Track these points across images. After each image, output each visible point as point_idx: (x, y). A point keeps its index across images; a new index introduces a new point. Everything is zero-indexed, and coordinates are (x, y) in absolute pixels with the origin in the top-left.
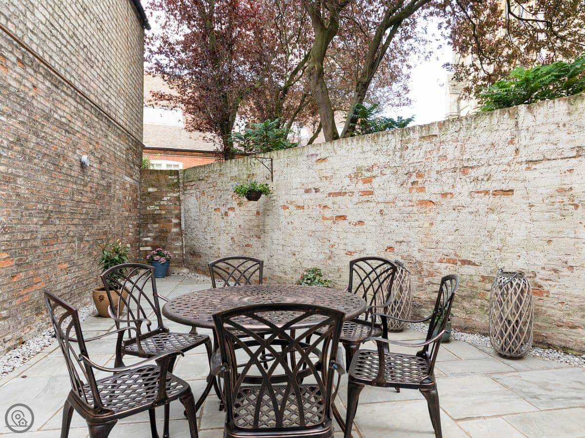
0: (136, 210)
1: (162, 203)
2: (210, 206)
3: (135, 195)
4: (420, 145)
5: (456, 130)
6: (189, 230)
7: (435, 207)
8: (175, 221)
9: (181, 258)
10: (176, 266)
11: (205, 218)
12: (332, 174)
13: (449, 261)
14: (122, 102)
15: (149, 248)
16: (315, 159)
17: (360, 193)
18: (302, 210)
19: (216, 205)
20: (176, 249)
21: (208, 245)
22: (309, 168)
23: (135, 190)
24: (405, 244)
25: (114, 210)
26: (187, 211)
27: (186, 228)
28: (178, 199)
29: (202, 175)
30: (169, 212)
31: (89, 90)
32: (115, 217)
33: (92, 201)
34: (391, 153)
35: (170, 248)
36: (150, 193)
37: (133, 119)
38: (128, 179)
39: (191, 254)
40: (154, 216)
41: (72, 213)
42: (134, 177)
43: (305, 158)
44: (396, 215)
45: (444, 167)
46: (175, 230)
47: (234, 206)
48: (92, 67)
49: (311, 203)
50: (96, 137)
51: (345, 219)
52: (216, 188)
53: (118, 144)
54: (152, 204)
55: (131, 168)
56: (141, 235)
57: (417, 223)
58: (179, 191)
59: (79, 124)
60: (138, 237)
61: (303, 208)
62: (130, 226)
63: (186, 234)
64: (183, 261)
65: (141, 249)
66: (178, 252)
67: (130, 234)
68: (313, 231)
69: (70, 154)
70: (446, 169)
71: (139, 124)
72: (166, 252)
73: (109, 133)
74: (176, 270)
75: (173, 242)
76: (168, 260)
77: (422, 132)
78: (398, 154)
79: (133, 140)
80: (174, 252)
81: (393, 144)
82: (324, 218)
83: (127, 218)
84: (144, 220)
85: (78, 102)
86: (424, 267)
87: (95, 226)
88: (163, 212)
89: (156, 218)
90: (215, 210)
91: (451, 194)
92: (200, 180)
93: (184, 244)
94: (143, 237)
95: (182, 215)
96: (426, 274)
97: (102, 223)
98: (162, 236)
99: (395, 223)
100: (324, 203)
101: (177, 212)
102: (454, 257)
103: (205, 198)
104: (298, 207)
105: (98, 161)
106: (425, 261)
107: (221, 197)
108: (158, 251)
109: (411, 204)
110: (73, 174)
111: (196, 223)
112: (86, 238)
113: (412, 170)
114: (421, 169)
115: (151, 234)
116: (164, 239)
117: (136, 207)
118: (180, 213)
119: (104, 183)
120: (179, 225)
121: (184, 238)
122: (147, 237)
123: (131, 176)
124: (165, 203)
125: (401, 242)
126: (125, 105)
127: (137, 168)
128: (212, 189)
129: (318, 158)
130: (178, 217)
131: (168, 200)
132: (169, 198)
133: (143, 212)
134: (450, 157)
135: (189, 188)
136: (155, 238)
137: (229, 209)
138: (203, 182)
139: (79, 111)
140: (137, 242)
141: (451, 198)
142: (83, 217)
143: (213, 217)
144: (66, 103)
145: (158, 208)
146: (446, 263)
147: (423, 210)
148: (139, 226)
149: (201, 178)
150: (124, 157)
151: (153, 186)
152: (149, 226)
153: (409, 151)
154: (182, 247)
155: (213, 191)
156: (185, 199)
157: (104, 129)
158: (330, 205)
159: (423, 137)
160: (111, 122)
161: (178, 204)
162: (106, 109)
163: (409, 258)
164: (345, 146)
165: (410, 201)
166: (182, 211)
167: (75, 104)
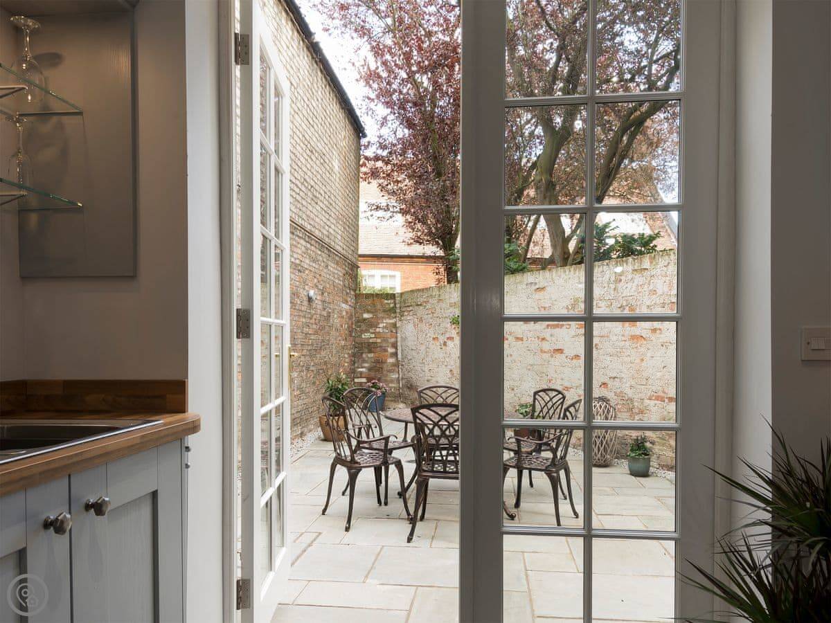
0: (352, 338)
1: (378, 330)
2: (428, 335)
3: (350, 323)
4: (632, 279)
5: (666, 264)
6: (406, 360)
7: (645, 342)
8: (391, 350)
9: (397, 392)
10: (391, 401)
11: (423, 348)
12: (550, 305)
13: (658, 398)
14: (340, 227)
15: (364, 380)
16: (534, 287)
17: (577, 326)
18: (521, 342)
19: (435, 333)
20: (392, 381)
21: (426, 378)
22: (528, 297)
23: (350, 318)
24: (618, 380)
25: (333, 341)
26: (404, 339)
27: (402, 359)
28: (395, 325)
29: (420, 300)
30: (385, 340)
31: (314, 227)
32: (334, 346)
33: (316, 333)
34: (606, 285)
35: (386, 381)
36: (365, 320)
37: (350, 241)
38: (344, 305)
39: (409, 388)
40: (369, 344)
41: (302, 345)
42: (349, 303)
43: (524, 287)
44: (610, 350)
45: (654, 302)
46: (391, 360)
47: (452, 336)
48: (317, 203)
49: (530, 335)
50: (320, 270)
51: (562, 353)
52: (435, 315)
53: (336, 272)
54: (367, 331)
55: (347, 293)
56: (356, 365)
57: (628, 359)
58: (396, 317)
59: (307, 261)
60: (353, 367)
61: (522, 339)
62: (346, 356)
63: (402, 365)
64: (400, 395)
65: (356, 380)
66: (393, 385)
67: (346, 364)
68: (532, 365)
69: (301, 290)
70: (655, 304)
71: (354, 245)
72: (381, 384)
73: (330, 263)
74: (392, 405)
75: (388, 374)
76: (383, 393)
77: (635, 264)
78: (612, 286)
79: (349, 264)
80: (390, 385)
81: (607, 276)
82: (542, 351)
83: (343, 347)
84: (360, 349)
85: (306, 242)
86: (636, 404)
87: (318, 356)
88: (379, 341)
89: (371, 347)
90: (434, 339)
91: (660, 329)
92: (418, 305)
93: (400, 376)
94: (358, 368)
95: (399, 344)
96: (637, 411)
97: (323, 353)
98: (378, 366)
99: (609, 358)
100: (542, 336)
101: (393, 340)
102: (662, 394)
103: (423, 326)
104: (518, 339)
105: (320, 293)
106: (636, 397)
107: (439, 325)
108: (373, 383)
109: (623, 338)
110: (303, 309)
111: (414, 353)
112: (311, 368)
113: (625, 304)
114: (633, 303)
115: (366, 365)
116: (380, 370)
117: (351, 335)
118: (397, 342)
119: (325, 313)
120: (395, 354)
121: (400, 370)
122: (362, 368)
123: (346, 302)
124: (381, 330)
125: (614, 378)
126: (342, 229)
127: (352, 293)
128: (431, 315)
129: (537, 287)
130: (395, 346)
131: (383, 328)
132: (385, 325)
133: (357, 340)
134: (659, 292)
135: (406, 313)
136: (370, 369)
137: (448, 338)
138: (421, 308)
139: (307, 249)
140: (352, 373)
141: (660, 334)
142: (309, 348)
143: (431, 346)
144: (299, 246)
145: (373, 336)
146: (655, 400)
147: (634, 345)
148: (354, 355)
149: (419, 303)
150: (341, 283)
151: (368, 312)
152: (364, 356)
153: (622, 284)
154: (398, 380)
155: (431, 318)
156: (402, 326)
157: (325, 260)
158: (548, 337)
159: (636, 270)
160: (331, 251)
161: (394, 331)
162: (327, 240)
163: (620, 395)
164: (563, 275)
165: (623, 335)
166: (399, 339)
167: (304, 243)
